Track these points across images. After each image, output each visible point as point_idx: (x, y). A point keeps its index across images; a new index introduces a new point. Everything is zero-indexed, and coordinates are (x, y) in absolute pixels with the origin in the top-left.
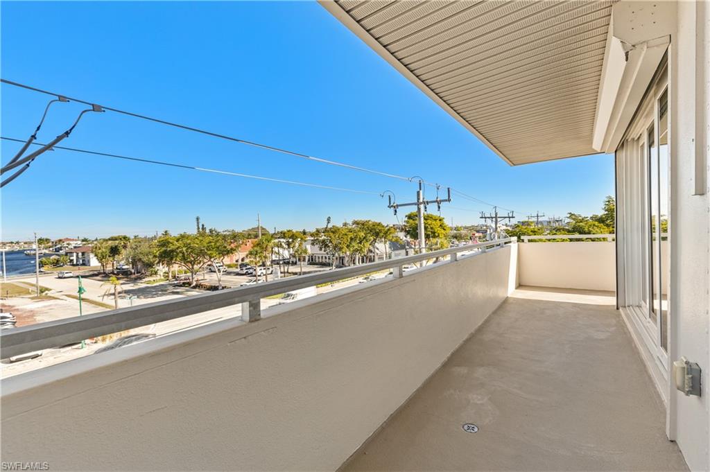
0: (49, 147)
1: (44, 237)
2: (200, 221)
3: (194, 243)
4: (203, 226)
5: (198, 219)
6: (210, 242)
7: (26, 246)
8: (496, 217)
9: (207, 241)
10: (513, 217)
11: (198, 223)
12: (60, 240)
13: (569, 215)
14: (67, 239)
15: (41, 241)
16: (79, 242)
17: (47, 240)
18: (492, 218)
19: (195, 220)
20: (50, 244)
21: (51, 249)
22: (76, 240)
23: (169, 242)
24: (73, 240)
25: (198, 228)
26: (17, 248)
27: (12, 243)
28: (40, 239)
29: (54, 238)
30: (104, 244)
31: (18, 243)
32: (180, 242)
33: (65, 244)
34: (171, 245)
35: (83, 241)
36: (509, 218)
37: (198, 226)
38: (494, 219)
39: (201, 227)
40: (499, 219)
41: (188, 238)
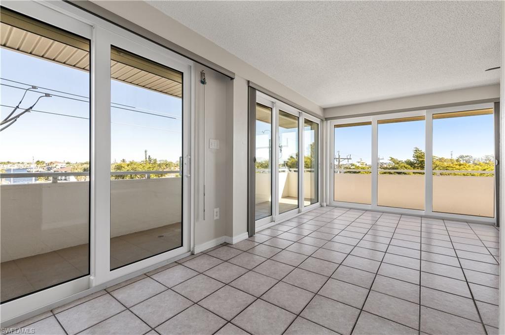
0: (27, 110)
1: (41, 160)
2: (147, 153)
3: (139, 168)
4: (149, 156)
6: (150, 168)
7: (28, 165)
8: (339, 158)
9: (148, 167)
10: (350, 159)
12: (51, 163)
13: (390, 159)
14: (56, 162)
15: (38, 163)
16: (65, 164)
17: (43, 162)
19: (144, 152)
20: (45, 165)
21: (45, 168)
22: (62, 163)
23: (122, 167)
24: (60, 163)
25: (146, 158)
26: (22, 166)
27: (19, 163)
28: (38, 161)
29: (48, 161)
30: (80, 167)
31: (23, 163)
32: (129, 167)
33: (54, 165)
34: (123, 169)
35: (67, 163)
36: (348, 159)
37: (146, 156)
38: (338, 160)
40: (341, 160)
41: (135, 164)
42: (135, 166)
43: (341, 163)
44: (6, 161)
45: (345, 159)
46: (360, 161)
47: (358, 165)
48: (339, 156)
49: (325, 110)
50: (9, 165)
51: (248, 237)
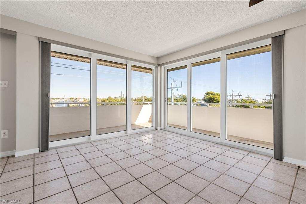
1: (72, 97)
4: (123, 95)
5: (121, 92)
8: (232, 95)
10: (241, 95)
11: (121, 94)
14: (79, 98)
16: (82, 99)
17: (73, 98)
18: (231, 95)
19: (121, 93)
21: (74, 101)
24: (81, 99)
27: (63, 99)
28: (71, 98)
29: (75, 98)
33: (78, 100)
35: (84, 99)
36: (239, 95)
38: (232, 96)
39: (122, 95)
40: (234, 96)
41: (111, 99)
42: (111, 100)
43: (234, 99)
44: (58, 98)
45: (237, 95)
46: (248, 97)
47: (246, 99)
48: (233, 93)
50: (59, 100)
51: (39, 152)
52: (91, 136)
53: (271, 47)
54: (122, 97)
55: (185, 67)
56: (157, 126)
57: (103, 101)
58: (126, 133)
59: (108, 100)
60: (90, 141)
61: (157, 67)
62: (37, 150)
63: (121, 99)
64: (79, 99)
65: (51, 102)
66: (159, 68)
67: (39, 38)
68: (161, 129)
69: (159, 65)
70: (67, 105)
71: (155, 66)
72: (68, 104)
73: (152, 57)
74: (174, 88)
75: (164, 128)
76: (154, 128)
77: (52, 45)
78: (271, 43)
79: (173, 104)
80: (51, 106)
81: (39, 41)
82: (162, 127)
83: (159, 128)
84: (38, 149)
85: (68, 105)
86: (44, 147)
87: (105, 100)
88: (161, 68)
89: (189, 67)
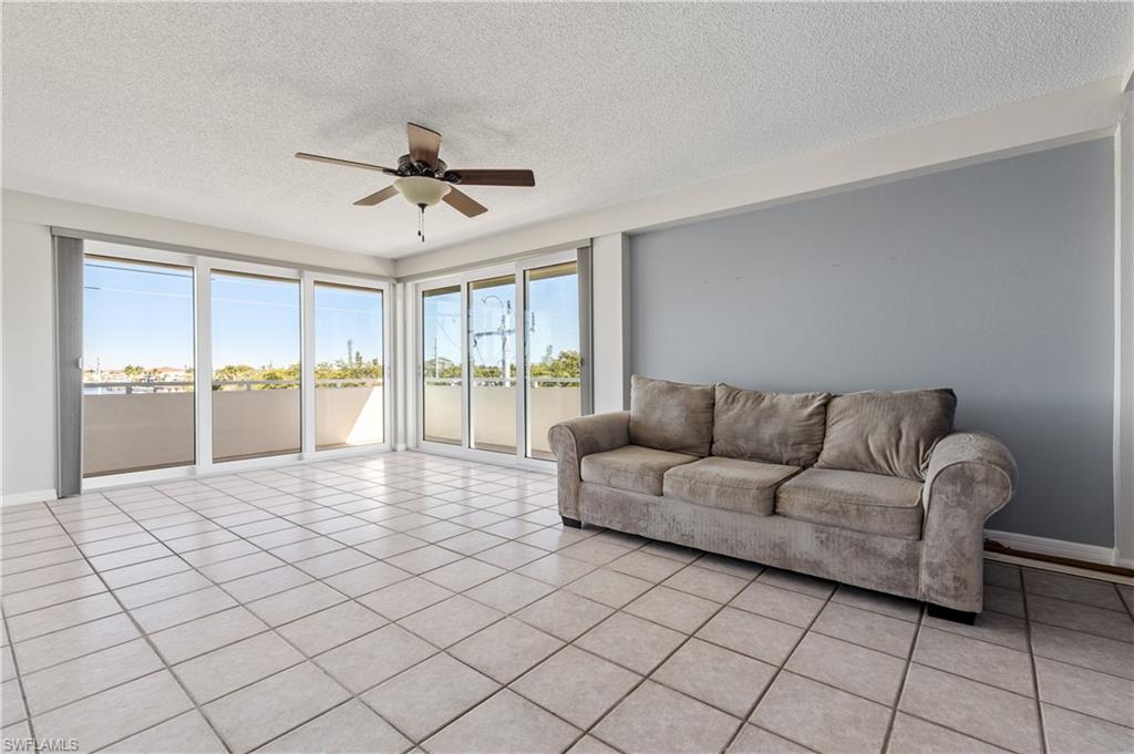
1: (135, 365)
2: (353, 346)
4: (358, 354)
5: (350, 343)
7: (111, 376)
11: (350, 350)
12: (155, 370)
14: (164, 368)
16: (182, 373)
19: (346, 344)
24: (174, 370)
25: (350, 358)
28: (129, 368)
29: (148, 369)
33: (161, 375)
35: (188, 371)
37: (350, 354)
39: (354, 355)
49: (395, 261)
51: (55, 497)
52: (197, 466)
53: (576, 265)
54: (354, 360)
55: (457, 289)
56: (396, 442)
57: (272, 377)
58: (301, 458)
59: (290, 374)
60: (194, 477)
61: (394, 285)
62: (51, 495)
63: (345, 369)
64: (170, 373)
65: (85, 379)
66: (400, 286)
67: (51, 228)
68: (407, 449)
69: (398, 280)
70: (123, 391)
71: (387, 283)
72: (129, 387)
73: (378, 259)
74: (509, 331)
75: (417, 447)
76: (387, 446)
77: (86, 242)
78: (576, 259)
79: (508, 384)
80: (86, 392)
81: (53, 236)
82: (411, 444)
83: (401, 447)
84: (55, 491)
85: (129, 391)
86: (69, 487)
87: (278, 375)
88: (405, 286)
89: (464, 288)
